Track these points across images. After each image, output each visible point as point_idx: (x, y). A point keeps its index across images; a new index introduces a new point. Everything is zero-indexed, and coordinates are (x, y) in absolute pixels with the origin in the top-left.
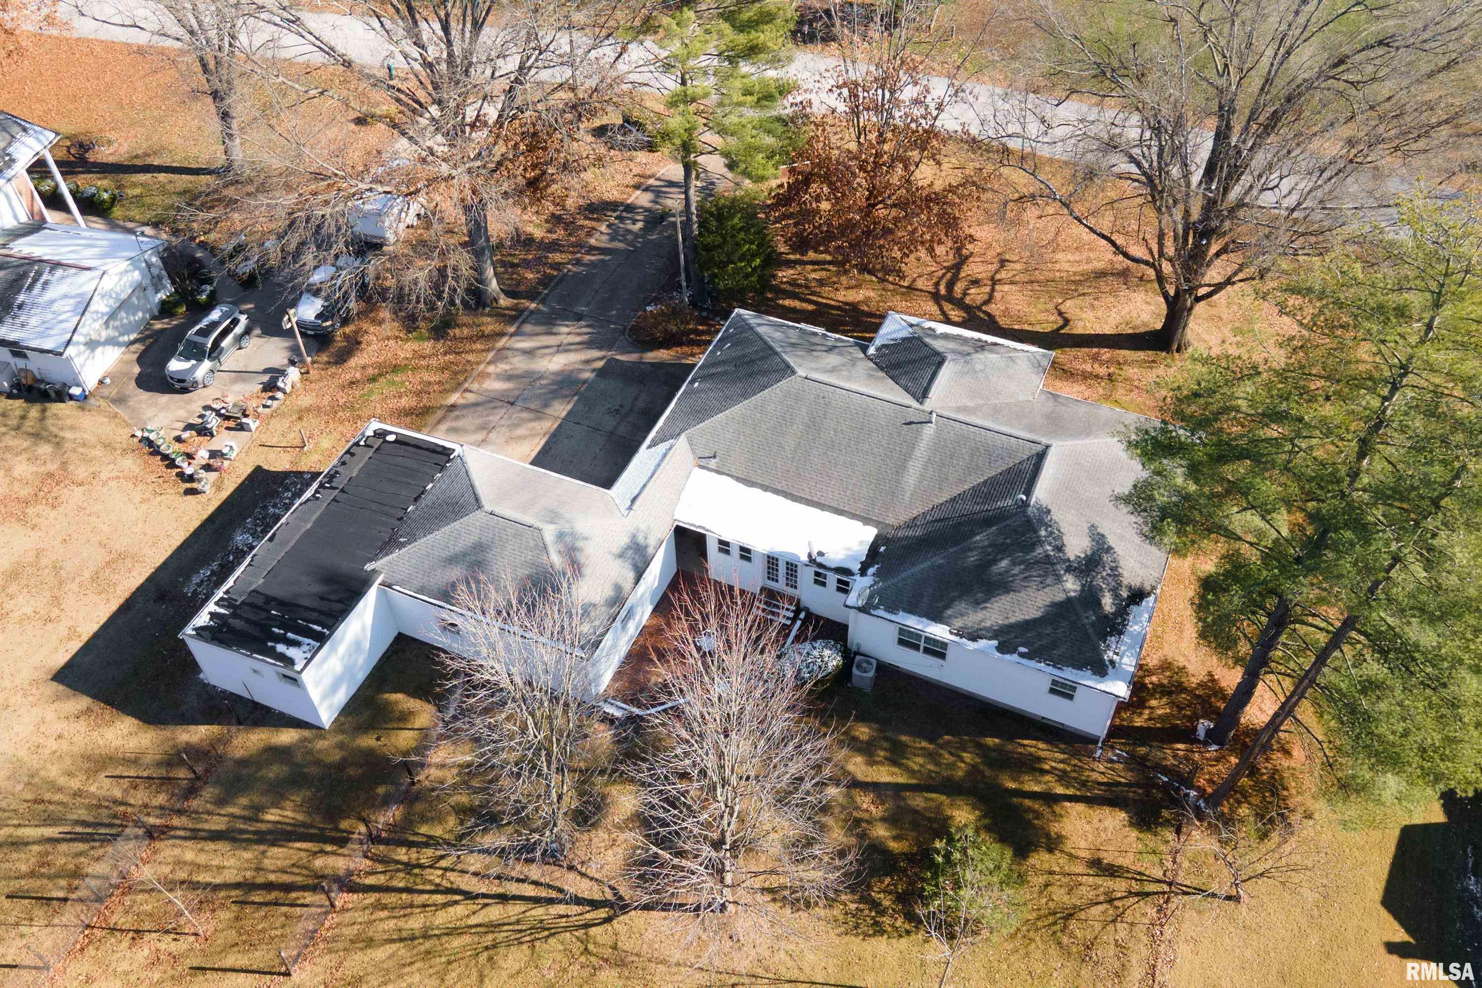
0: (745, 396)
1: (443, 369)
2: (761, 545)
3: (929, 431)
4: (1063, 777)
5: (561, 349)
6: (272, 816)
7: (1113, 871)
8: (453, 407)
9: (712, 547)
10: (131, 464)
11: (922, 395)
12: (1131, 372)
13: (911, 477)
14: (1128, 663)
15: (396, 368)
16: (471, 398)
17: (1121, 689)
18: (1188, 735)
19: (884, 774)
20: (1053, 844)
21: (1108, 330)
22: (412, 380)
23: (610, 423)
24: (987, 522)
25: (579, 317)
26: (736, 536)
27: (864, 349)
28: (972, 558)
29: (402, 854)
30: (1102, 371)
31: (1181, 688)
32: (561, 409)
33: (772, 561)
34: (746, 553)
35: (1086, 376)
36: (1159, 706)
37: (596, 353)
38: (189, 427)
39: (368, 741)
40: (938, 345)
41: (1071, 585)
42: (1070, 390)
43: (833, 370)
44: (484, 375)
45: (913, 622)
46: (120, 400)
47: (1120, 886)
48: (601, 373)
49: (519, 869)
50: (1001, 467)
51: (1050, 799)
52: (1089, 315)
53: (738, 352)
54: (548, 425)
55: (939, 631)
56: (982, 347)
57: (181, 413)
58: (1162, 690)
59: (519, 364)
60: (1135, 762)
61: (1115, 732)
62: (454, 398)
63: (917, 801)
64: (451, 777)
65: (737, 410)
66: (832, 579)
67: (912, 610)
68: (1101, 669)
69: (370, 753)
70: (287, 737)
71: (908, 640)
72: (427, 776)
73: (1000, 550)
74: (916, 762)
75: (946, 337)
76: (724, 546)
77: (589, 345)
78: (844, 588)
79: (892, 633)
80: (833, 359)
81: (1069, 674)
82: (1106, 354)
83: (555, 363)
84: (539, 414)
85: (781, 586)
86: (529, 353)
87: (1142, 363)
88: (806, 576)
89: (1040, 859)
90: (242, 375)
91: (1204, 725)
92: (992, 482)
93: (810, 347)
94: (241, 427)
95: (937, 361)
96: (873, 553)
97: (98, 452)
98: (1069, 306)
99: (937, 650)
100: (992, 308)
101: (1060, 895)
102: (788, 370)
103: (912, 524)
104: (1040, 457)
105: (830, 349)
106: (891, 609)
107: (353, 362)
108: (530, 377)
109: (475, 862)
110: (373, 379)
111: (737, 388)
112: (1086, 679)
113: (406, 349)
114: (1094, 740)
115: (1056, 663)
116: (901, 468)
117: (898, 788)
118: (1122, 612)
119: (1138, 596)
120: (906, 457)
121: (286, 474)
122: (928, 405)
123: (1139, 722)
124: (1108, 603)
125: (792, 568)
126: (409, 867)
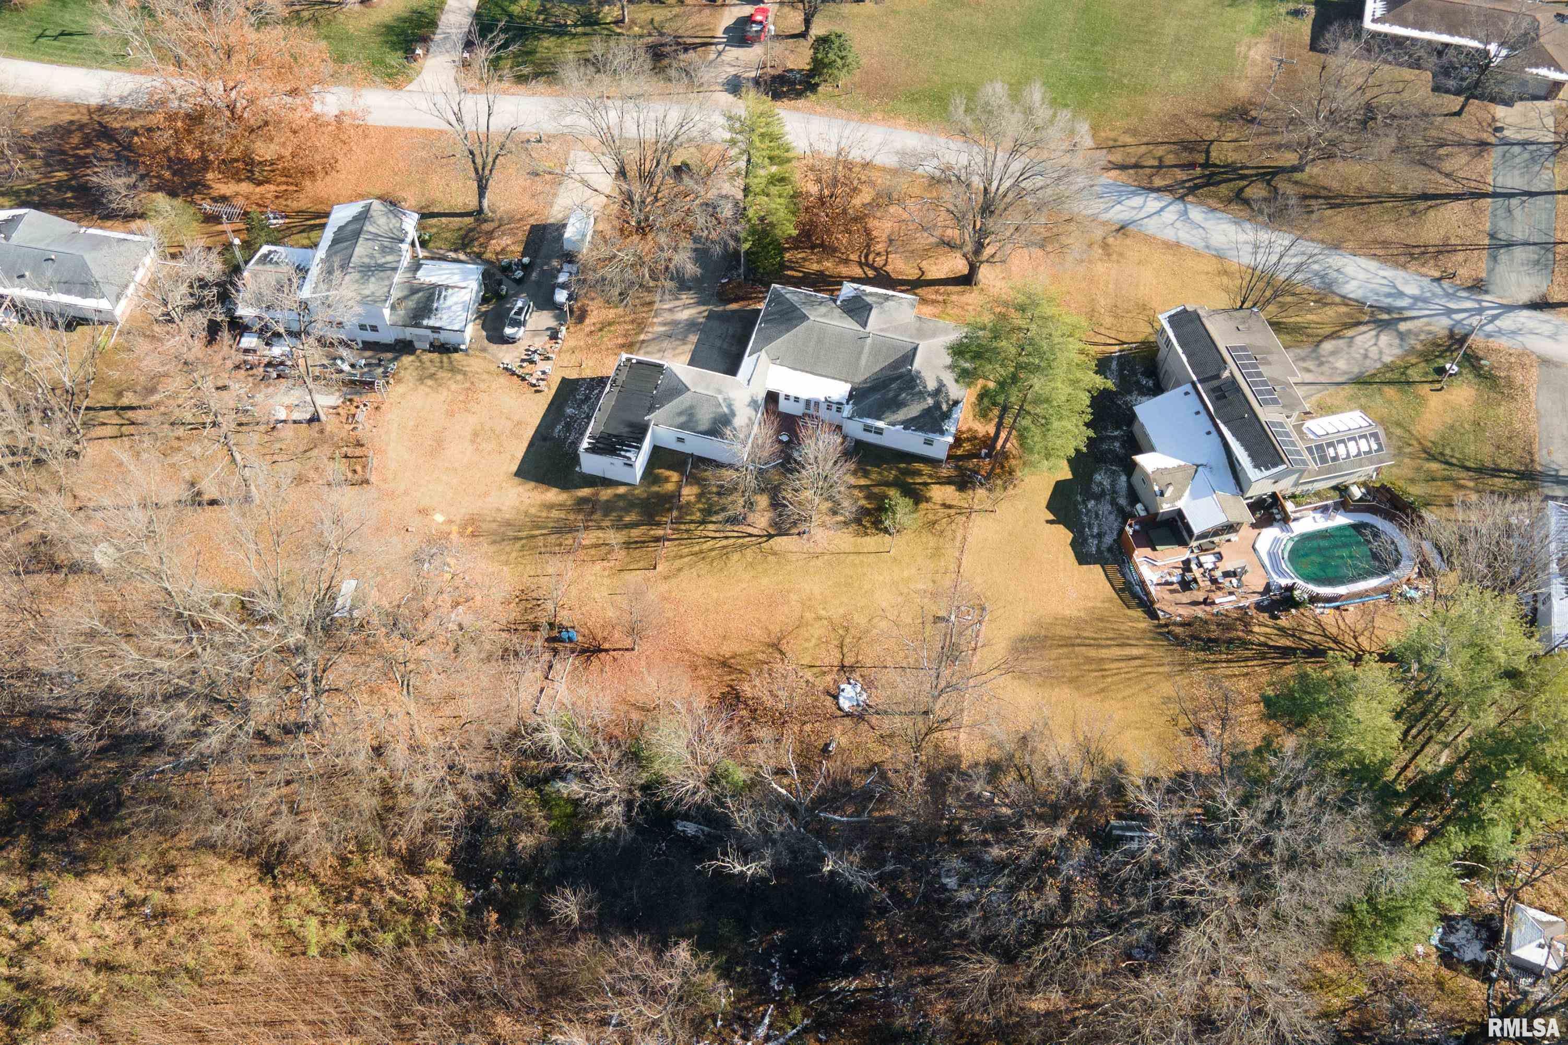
0: (788, 331)
1: (633, 322)
2: (804, 396)
3: (869, 341)
4: (930, 476)
5: (686, 307)
6: (627, 519)
7: (950, 507)
8: (643, 341)
9: (781, 399)
10: (504, 380)
11: (864, 325)
12: (954, 298)
13: (863, 361)
14: (953, 430)
15: (610, 324)
16: (650, 336)
17: (950, 440)
18: (977, 456)
19: (863, 482)
20: (928, 500)
21: (943, 276)
22: (620, 329)
23: (718, 343)
24: (897, 378)
25: (690, 289)
26: (792, 394)
27: (835, 301)
28: (891, 394)
29: (683, 527)
30: (940, 298)
31: (975, 438)
32: (693, 338)
33: (808, 402)
34: (797, 399)
35: (934, 302)
36: (967, 446)
37: (703, 308)
38: (523, 361)
39: (655, 489)
40: (869, 299)
41: (930, 401)
42: (927, 310)
43: (824, 315)
44: (653, 324)
45: (869, 421)
46: (484, 350)
47: (952, 511)
48: (708, 317)
49: (729, 527)
50: (901, 354)
51: (926, 484)
52: (934, 268)
53: (779, 308)
54: (690, 347)
55: (880, 424)
56: (887, 298)
57: (516, 354)
58: (968, 440)
59: (668, 317)
60: (957, 468)
61: (949, 457)
62: (642, 337)
63: (876, 490)
64: (692, 498)
65: (786, 336)
66: (834, 407)
67: (869, 416)
68: (942, 432)
69: (657, 493)
70: (622, 490)
71: (867, 429)
72: (683, 500)
73: (901, 390)
74: (874, 476)
75: (871, 294)
76: (787, 397)
77: (699, 303)
78: (839, 410)
79: (861, 426)
80: (823, 309)
81: (931, 436)
82: (942, 289)
83: (684, 315)
84: (684, 341)
85: (812, 411)
86: (670, 310)
87: (958, 293)
88: (823, 407)
89: (923, 506)
90: (536, 333)
91: (984, 451)
92: (896, 362)
93: (811, 303)
94: (548, 359)
95: (869, 308)
96: (851, 396)
97: (485, 376)
98: (924, 265)
99: (879, 432)
100: (888, 268)
101: (931, 517)
102: (805, 318)
103: (865, 381)
104: (916, 349)
105: (821, 303)
106: (861, 416)
107: (587, 321)
108: (675, 323)
109: (711, 527)
110: (601, 330)
111: (783, 327)
112: (937, 437)
113: (611, 314)
114: (941, 461)
115: (925, 432)
116: (858, 358)
117: (868, 486)
118: (950, 410)
119: (956, 403)
120: (860, 353)
121: (578, 380)
122: (868, 329)
123: (959, 452)
124: (945, 407)
125: (817, 403)
126: (687, 531)
